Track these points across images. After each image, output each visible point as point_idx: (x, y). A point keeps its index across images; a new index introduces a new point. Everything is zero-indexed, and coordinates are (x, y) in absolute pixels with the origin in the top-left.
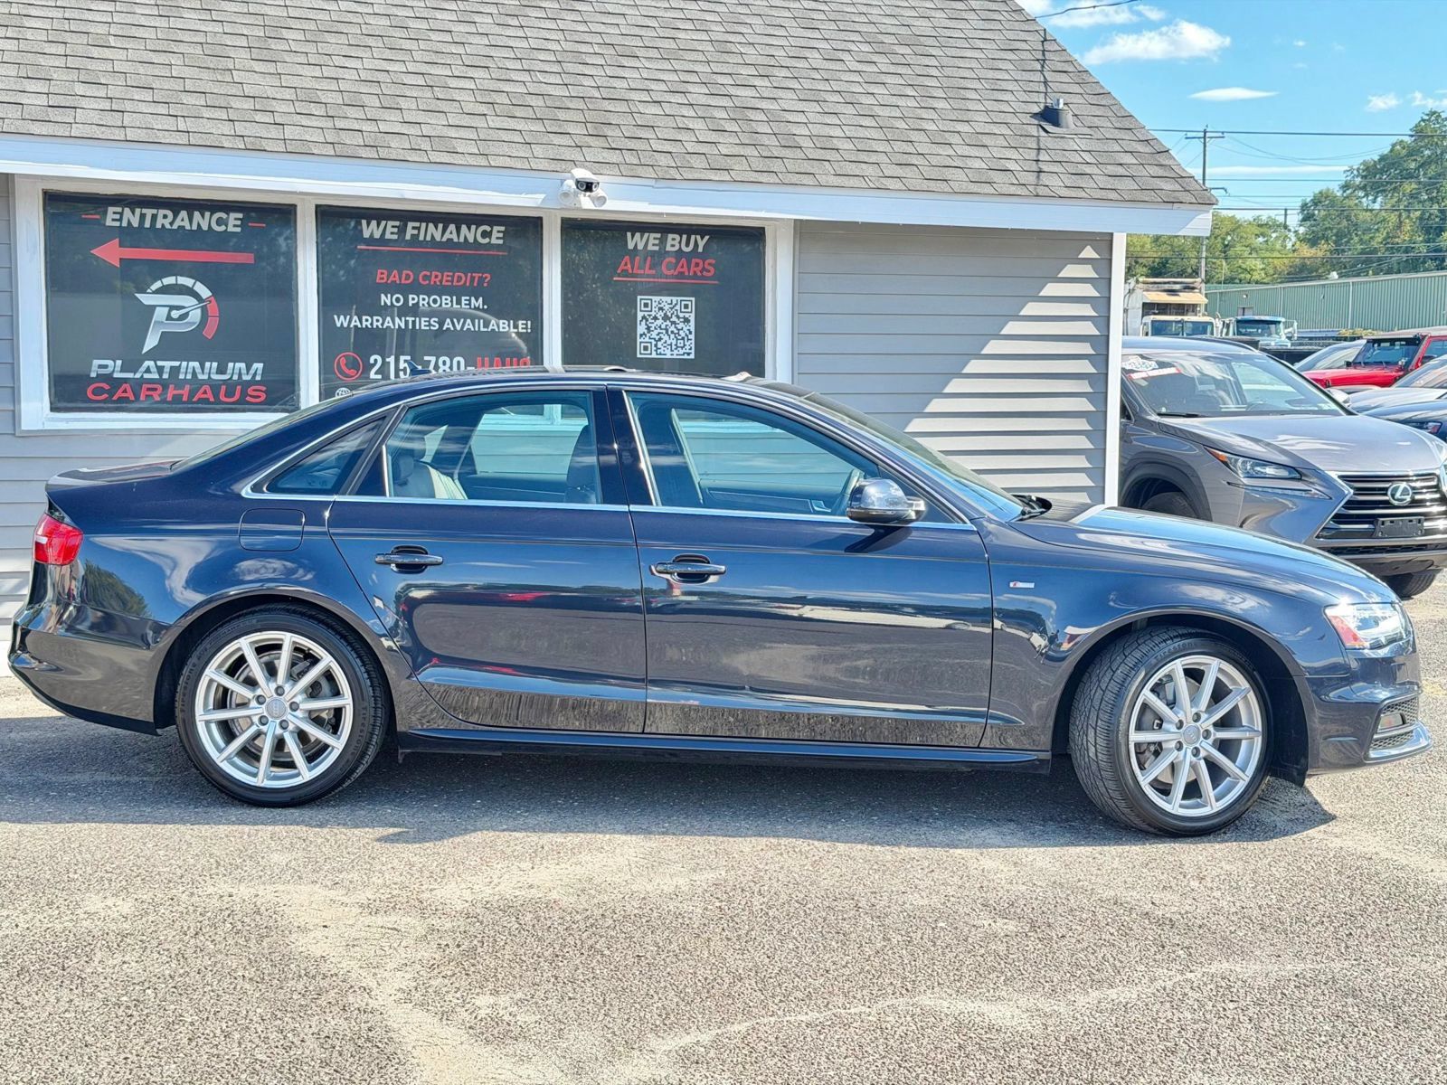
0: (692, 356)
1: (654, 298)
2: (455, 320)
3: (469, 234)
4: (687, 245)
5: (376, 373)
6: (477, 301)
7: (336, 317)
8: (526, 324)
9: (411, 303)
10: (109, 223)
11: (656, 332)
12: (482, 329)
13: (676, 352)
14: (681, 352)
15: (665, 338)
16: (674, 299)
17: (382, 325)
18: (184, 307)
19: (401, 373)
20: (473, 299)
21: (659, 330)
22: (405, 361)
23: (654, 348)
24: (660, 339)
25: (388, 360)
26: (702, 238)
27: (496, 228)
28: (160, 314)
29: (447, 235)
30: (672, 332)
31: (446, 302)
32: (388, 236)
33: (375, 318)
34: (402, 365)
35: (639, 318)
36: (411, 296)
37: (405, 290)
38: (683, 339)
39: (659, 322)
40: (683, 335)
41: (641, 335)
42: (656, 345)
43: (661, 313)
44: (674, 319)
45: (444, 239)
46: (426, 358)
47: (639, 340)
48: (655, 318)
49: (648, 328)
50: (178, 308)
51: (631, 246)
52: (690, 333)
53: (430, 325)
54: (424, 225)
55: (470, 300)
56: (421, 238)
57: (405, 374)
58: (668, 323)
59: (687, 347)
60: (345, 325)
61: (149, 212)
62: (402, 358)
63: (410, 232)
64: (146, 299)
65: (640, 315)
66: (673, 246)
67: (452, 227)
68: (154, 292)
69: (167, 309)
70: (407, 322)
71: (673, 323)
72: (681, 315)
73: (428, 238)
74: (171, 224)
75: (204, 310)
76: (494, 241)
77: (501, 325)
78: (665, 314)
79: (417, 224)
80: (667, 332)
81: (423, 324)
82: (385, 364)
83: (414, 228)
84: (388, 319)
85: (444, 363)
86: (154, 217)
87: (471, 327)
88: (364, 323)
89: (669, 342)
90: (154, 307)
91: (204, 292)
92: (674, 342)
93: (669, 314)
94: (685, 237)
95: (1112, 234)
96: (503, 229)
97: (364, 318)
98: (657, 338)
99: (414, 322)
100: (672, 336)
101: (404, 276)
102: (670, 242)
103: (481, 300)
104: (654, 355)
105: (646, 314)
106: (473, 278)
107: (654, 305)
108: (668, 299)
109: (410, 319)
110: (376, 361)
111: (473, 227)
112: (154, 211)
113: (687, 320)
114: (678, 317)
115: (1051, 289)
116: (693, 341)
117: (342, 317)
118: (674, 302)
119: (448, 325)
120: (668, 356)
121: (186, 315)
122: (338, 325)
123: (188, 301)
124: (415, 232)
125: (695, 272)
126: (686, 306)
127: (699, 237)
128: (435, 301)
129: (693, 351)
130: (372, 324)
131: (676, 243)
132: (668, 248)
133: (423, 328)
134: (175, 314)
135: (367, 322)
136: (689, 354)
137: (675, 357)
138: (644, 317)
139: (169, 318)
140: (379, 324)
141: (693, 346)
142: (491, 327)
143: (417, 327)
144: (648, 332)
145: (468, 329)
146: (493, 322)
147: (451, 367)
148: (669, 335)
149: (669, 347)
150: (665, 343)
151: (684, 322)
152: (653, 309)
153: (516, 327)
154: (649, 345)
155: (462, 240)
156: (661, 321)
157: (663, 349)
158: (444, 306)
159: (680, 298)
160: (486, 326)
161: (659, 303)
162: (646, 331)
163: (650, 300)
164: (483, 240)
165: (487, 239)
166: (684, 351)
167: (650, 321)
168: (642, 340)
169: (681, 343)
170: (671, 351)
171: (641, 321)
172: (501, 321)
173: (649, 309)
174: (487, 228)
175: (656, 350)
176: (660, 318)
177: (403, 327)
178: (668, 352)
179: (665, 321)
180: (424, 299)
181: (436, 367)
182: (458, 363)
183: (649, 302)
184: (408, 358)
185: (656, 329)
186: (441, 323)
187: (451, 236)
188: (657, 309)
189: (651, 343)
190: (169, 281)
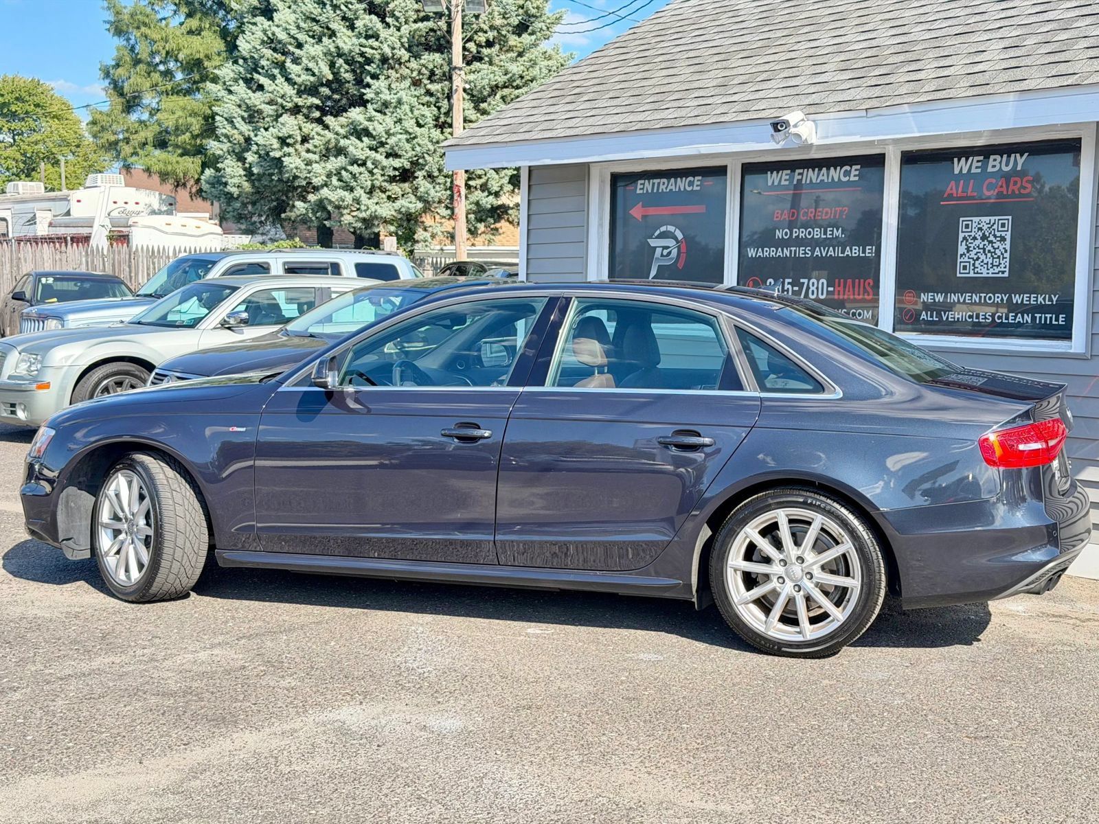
0: (1006, 275)
1: (976, 219)
2: (822, 248)
3: (835, 174)
4: (1007, 165)
6: (837, 231)
7: (748, 250)
8: (872, 249)
9: (794, 235)
10: (639, 192)
11: (975, 251)
12: (840, 255)
13: (991, 270)
14: (996, 271)
15: (983, 257)
16: (993, 218)
17: (776, 254)
18: (669, 247)
20: (835, 229)
21: (977, 250)
22: (789, 283)
23: (972, 268)
24: (978, 259)
26: (1022, 156)
27: (854, 168)
28: (658, 251)
29: (821, 178)
30: (989, 251)
31: (817, 233)
32: (783, 183)
33: (772, 249)
34: (786, 287)
35: (960, 239)
36: (794, 230)
37: (791, 226)
38: (999, 257)
39: (977, 242)
40: (999, 253)
41: (961, 255)
42: (974, 265)
43: (980, 233)
44: (991, 238)
45: (818, 181)
46: (802, 280)
47: (959, 260)
48: (975, 238)
49: (968, 250)
50: (667, 247)
51: (957, 171)
52: (1006, 251)
53: (806, 253)
54: (806, 170)
55: (833, 231)
56: (803, 182)
58: (986, 242)
59: (1002, 266)
60: (754, 256)
61: (656, 181)
63: (797, 178)
64: (653, 242)
65: (961, 236)
66: (994, 166)
67: (824, 170)
68: (656, 238)
69: (661, 249)
70: (791, 252)
71: (991, 242)
72: (998, 234)
73: (808, 181)
74: (666, 188)
75: (679, 248)
76: (853, 179)
77: (854, 251)
78: (984, 234)
79: (801, 171)
80: (984, 252)
81: (801, 252)
83: (799, 174)
84: (780, 249)
85: (813, 284)
86: (659, 184)
87: (832, 253)
88: (765, 254)
89: (985, 262)
90: (655, 248)
91: (680, 236)
92: (990, 261)
93: (987, 234)
94: (1005, 156)
96: (859, 167)
97: (765, 249)
98: (975, 257)
99: (795, 251)
100: (989, 255)
101: (791, 214)
102: (991, 162)
103: (840, 230)
104: (972, 275)
105: (967, 234)
106: (836, 212)
107: (974, 225)
108: (987, 219)
109: (793, 249)
111: (838, 168)
112: (659, 180)
114: (995, 236)
116: (1008, 260)
117: (752, 249)
118: (992, 222)
119: (817, 253)
120: (985, 275)
121: (670, 253)
122: (750, 256)
123: (671, 243)
124: (800, 177)
125: (1013, 190)
126: (1003, 225)
127: (1018, 155)
128: (810, 233)
129: (1007, 269)
130: (769, 254)
131: (997, 163)
132: (990, 169)
133: (801, 256)
134: (665, 252)
135: (767, 252)
136: (1003, 272)
137: (990, 275)
138: (965, 238)
139: (662, 255)
140: (774, 254)
141: (1007, 264)
142: (846, 253)
143: (797, 255)
144: (968, 252)
145: (831, 255)
146: (848, 248)
147: (817, 288)
148: (986, 255)
149: (985, 266)
150: (982, 262)
151: (1000, 241)
152: (973, 230)
153: (864, 252)
154: (968, 264)
155: (830, 180)
156: (980, 241)
157: (980, 268)
158: (815, 237)
159: (997, 218)
160: (843, 252)
161: (979, 224)
162: (965, 251)
163: (972, 221)
164: (845, 179)
165: (847, 178)
166: (999, 269)
167: (970, 241)
168: (962, 260)
169: (996, 262)
170: (988, 269)
171: (962, 242)
172: (854, 248)
173: (969, 230)
174: (848, 168)
175: (974, 270)
176: (979, 238)
177: (788, 255)
178: (984, 271)
179: (983, 241)
180: (802, 232)
181: (808, 288)
182: (823, 283)
183: (970, 223)
184: (790, 280)
185: (974, 249)
186: (813, 251)
187: (823, 178)
188: (976, 230)
189: (969, 262)
190: (663, 229)
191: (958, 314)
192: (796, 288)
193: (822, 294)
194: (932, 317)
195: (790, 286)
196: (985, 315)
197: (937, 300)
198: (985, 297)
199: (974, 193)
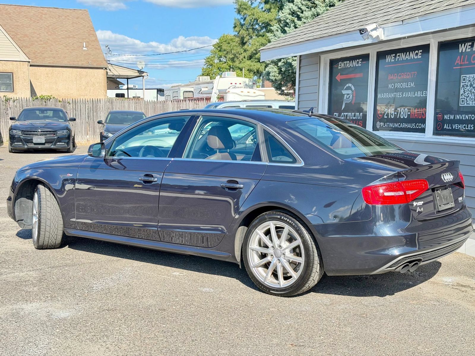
1: (468, 76)
2: (406, 93)
3: (412, 55)
5: (386, 116)
6: (412, 84)
7: (378, 94)
8: (425, 93)
9: (396, 87)
10: (339, 68)
12: (413, 96)
13: (474, 102)
15: (470, 95)
18: (349, 94)
19: (392, 116)
21: (468, 92)
27: (419, 51)
29: (406, 57)
30: (473, 92)
31: (404, 85)
32: (392, 60)
33: (387, 94)
34: (392, 112)
35: (461, 86)
36: (396, 84)
37: (394, 82)
39: (468, 88)
41: (461, 95)
42: (467, 99)
43: (469, 83)
45: (405, 59)
46: (398, 109)
47: (460, 97)
48: (467, 86)
51: (460, 51)
53: (400, 95)
54: (401, 54)
55: (410, 84)
56: (400, 60)
61: (345, 62)
62: (392, 110)
63: (397, 58)
64: (344, 92)
65: (462, 84)
67: (408, 53)
68: (345, 90)
69: (346, 95)
70: (394, 95)
71: (474, 87)
73: (402, 59)
74: (349, 66)
75: (353, 94)
76: (419, 57)
77: (418, 94)
78: (471, 83)
79: (399, 54)
81: (398, 95)
82: (388, 112)
83: (398, 56)
84: (390, 94)
85: (402, 111)
86: (346, 63)
87: (410, 95)
89: (471, 98)
90: (344, 95)
91: (353, 88)
92: (473, 97)
96: (421, 51)
97: (385, 94)
98: (467, 96)
99: (396, 94)
101: (394, 76)
102: (474, 45)
104: (466, 105)
105: (464, 84)
106: (412, 74)
107: (467, 79)
108: (472, 75)
110: (386, 111)
111: (413, 52)
117: (380, 94)
119: (404, 95)
120: (471, 105)
121: (349, 97)
122: (379, 97)
123: (349, 92)
128: (401, 85)
133: (398, 97)
134: (348, 96)
135: (385, 96)
137: (473, 105)
138: (463, 86)
139: (347, 98)
140: (388, 96)
142: (415, 95)
144: (464, 93)
146: (416, 92)
147: (404, 113)
148: (472, 94)
149: (471, 100)
150: (470, 98)
152: (467, 81)
153: (422, 94)
154: (464, 99)
155: (410, 58)
157: (469, 101)
158: (404, 87)
161: (469, 78)
162: (463, 93)
163: (466, 77)
164: (416, 57)
165: (417, 57)
167: (465, 87)
168: (462, 97)
170: (472, 102)
171: (462, 88)
172: (419, 92)
173: (465, 81)
174: (417, 52)
175: (466, 102)
176: (469, 85)
177: (393, 97)
178: (471, 103)
179: (471, 87)
180: (399, 85)
181: (400, 113)
182: (406, 111)
183: (465, 78)
185: (467, 91)
186: (402, 94)
188: (468, 81)
189: (465, 98)
190: (347, 85)
191: (460, 126)
192: (396, 113)
193: (406, 116)
194: (449, 127)
196: (471, 126)
197: (451, 118)
198: (471, 116)
199: (468, 62)
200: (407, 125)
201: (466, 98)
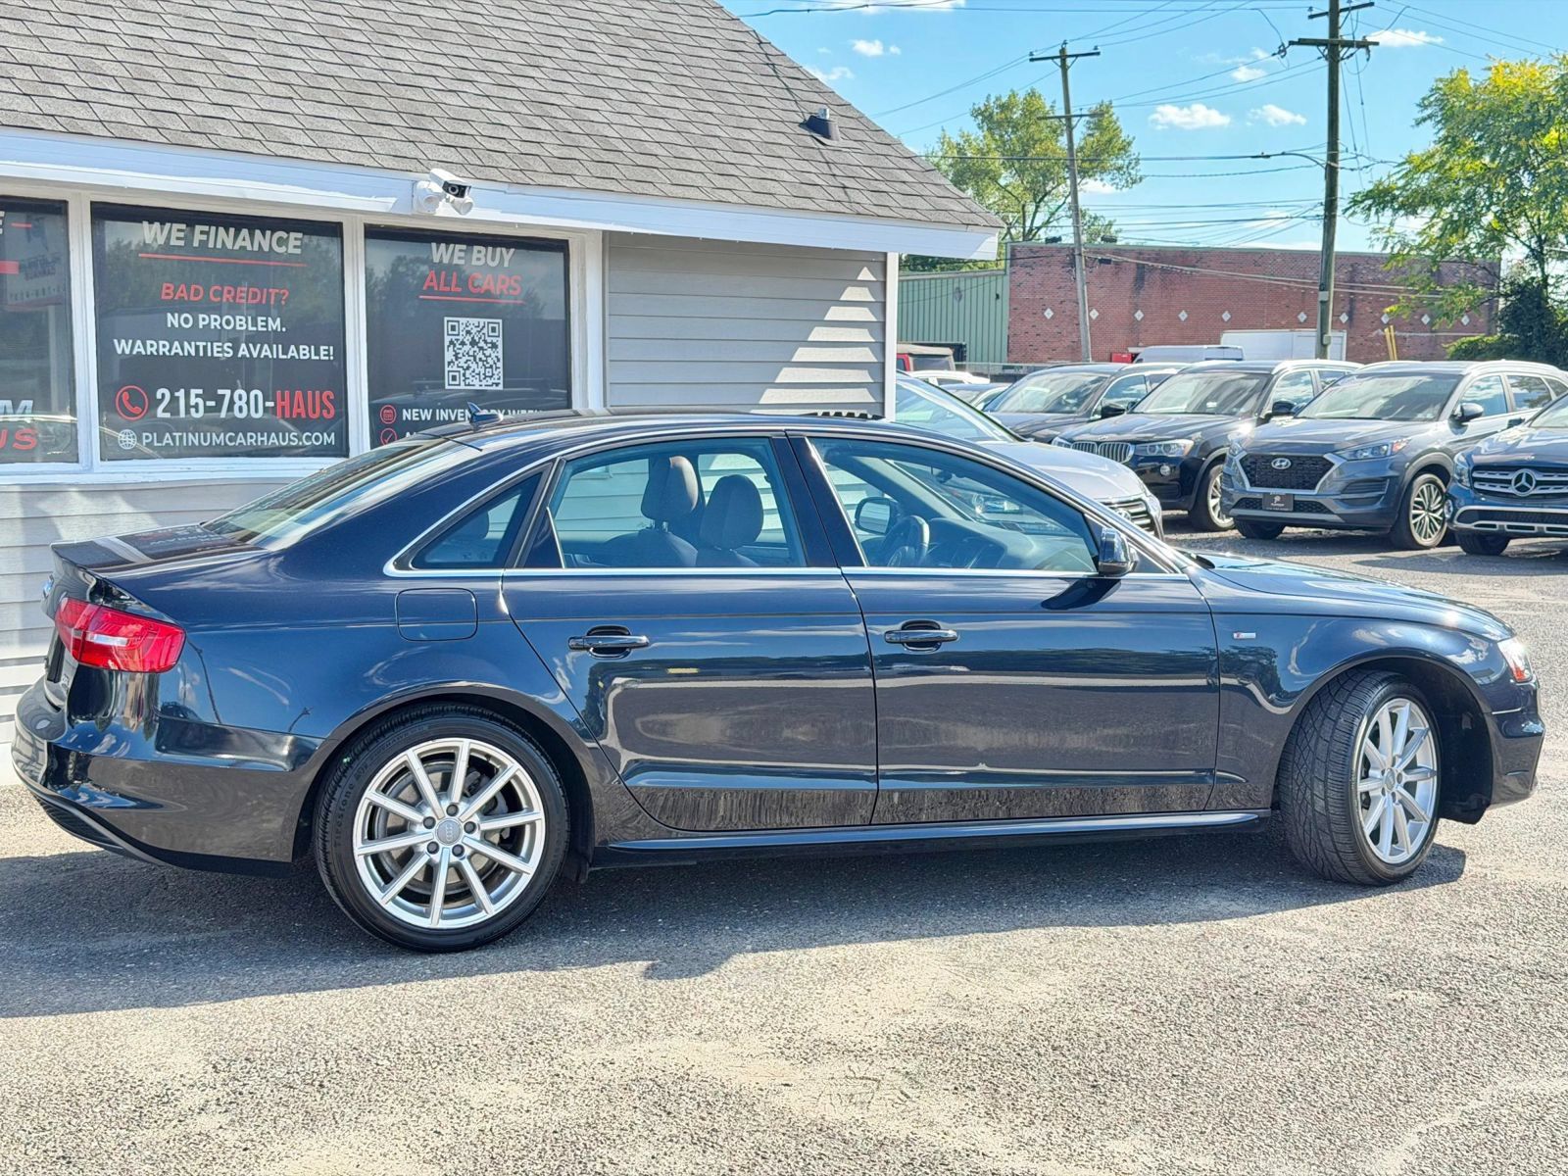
0: (501, 387)
1: (463, 320)
2: (251, 345)
3: (263, 241)
4: (493, 259)
5: (164, 411)
6: (274, 322)
7: (116, 341)
8: (328, 350)
9: (201, 324)
11: (464, 359)
12: (281, 356)
13: (484, 382)
14: (490, 383)
15: (474, 366)
16: (482, 321)
17: (170, 351)
19: (193, 410)
20: (270, 320)
21: (467, 358)
22: (197, 396)
23: (462, 378)
24: (468, 368)
25: (177, 394)
26: (508, 251)
27: (293, 235)
29: (239, 243)
30: (480, 359)
31: (242, 323)
32: (173, 242)
33: (161, 343)
34: (193, 401)
35: (447, 343)
36: (201, 316)
37: (194, 309)
38: (491, 367)
39: (467, 348)
40: (491, 363)
41: (449, 363)
42: (464, 375)
43: (469, 338)
44: (482, 344)
45: (237, 247)
46: (220, 392)
47: (447, 369)
48: (463, 343)
49: (456, 355)
51: (436, 259)
52: (498, 360)
53: (223, 351)
54: (213, 228)
55: (266, 321)
56: (211, 245)
57: (197, 411)
58: (476, 348)
59: (496, 377)
60: (127, 352)
62: (194, 392)
63: (198, 238)
65: (447, 339)
66: (478, 259)
67: (245, 232)
70: (197, 348)
71: (481, 348)
72: (489, 340)
73: (219, 246)
76: (291, 250)
77: (302, 352)
78: (473, 339)
79: (206, 228)
80: (475, 359)
81: (215, 350)
82: (174, 400)
83: (202, 232)
84: (176, 344)
85: (240, 398)
87: (269, 353)
88: (149, 350)
89: (477, 371)
92: (482, 371)
93: (477, 339)
94: (490, 249)
95: (885, 254)
96: (301, 235)
97: (149, 342)
98: (465, 366)
99: (205, 348)
100: (480, 364)
101: (192, 292)
102: (475, 255)
103: (278, 320)
104: (462, 387)
105: (454, 338)
106: (269, 294)
107: (461, 327)
108: (475, 321)
109: (201, 344)
110: (163, 395)
111: (268, 233)
113: (494, 346)
114: (486, 342)
115: (834, 313)
116: (501, 370)
117: (123, 341)
118: (482, 325)
119: (243, 351)
120: (477, 387)
122: (119, 351)
124: (204, 237)
125: (501, 290)
126: (493, 330)
127: (504, 250)
128: (228, 322)
129: (501, 381)
130: (157, 351)
131: (481, 256)
132: (474, 262)
133: (216, 355)
135: (152, 347)
136: (497, 384)
137: (483, 388)
138: (451, 342)
140: (166, 350)
141: (501, 375)
142: (290, 354)
143: (209, 354)
144: (457, 360)
145: (266, 356)
146: (293, 347)
147: (248, 403)
148: (478, 363)
149: (478, 377)
150: (473, 372)
151: (492, 348)
152: (461, 333)
153: (317, 353)
154: (458, 374)
155: (256, 248)
156: (469, 346)
157: (471, 378)
158: (238, 328)
159: (487, 320)
160: (285, 352)
161: (466, 326)
162: (454, 359)
163: (459, 322)
164: (278, 250)
165: (282, 248)
166: (493, 381)
167: (457, 346)
168: (450, 369)
169: (489, 372)
170: (480, 381)
171: (448, 346)
172: (301, 347)
173: (457, 333)
174: (283, 234)
175: (465, 381)
176: (469, 343)
177: (193, 354)
178: (476, 382)
179: (473, 347)
180: (216, 320)
181: (232, 402)
182: (256, 396)
183: (457, 324)
184: (200, 391)
185: (463, 355)
186: (236, 349)
187: (243, 244)
188: (464, 333)
189: (460, 372)
192: (212, 403)
193: (256, 411)
195: (200, 401)
197: (423, 418)
199: (460, 290)
200: (265, 439)
201: (462, 372)
